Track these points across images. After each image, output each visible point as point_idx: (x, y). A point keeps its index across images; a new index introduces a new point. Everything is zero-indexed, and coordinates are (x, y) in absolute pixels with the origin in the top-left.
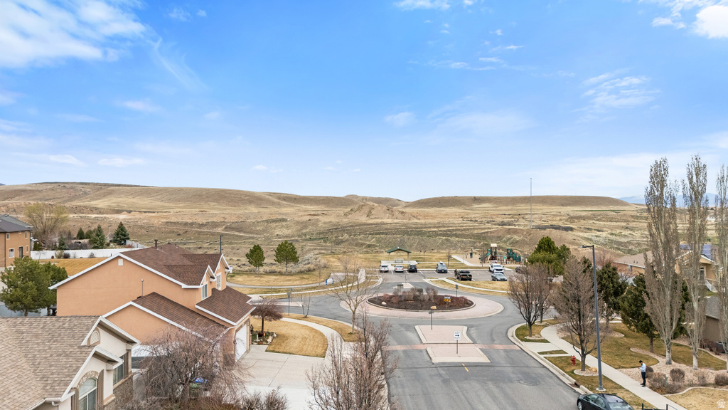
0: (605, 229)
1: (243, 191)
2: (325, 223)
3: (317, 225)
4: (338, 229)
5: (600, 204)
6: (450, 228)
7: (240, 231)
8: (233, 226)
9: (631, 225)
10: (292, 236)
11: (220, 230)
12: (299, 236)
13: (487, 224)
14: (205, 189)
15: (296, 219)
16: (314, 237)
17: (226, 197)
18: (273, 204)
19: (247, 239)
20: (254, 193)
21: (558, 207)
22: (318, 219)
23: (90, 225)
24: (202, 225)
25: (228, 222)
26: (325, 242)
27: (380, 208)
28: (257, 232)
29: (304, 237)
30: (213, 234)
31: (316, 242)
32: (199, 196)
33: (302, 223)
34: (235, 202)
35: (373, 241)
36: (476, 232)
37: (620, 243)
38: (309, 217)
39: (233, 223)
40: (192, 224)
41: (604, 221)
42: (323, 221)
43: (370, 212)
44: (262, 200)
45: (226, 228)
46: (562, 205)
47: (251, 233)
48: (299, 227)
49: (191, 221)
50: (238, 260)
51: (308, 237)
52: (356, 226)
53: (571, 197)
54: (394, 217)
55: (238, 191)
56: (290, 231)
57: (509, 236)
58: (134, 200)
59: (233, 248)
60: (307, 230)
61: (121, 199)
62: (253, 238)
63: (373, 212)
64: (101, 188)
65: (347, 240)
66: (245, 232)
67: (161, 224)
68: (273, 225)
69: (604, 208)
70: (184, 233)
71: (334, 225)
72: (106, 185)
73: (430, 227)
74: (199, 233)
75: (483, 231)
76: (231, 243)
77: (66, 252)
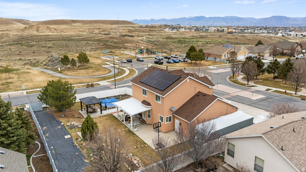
0: (143, 36)
2: (13, 35)
3: (9, 37)
4: (24, 38)
5: (125, 24)
6: (84, 37)
9: (151, 33)
13: (99, 35)
16: (11, 43)
21: (110, 25)
22: (7, 33)
26: (21, 46)
27: (43, 27)
35: (50, 45)
36: (96, 38)
37: (152, 41)
41: (141, 32)
42: (11, 34)
43: (38, 29)
46: (111, 24)
52: (34, 37)
53: (114, 21)
54: (52, 32)
57: (112, 40)
60: (5, 40)
63: (40, 29)
69: (127, 26)
73: (74, 37)
75: (99, 38)
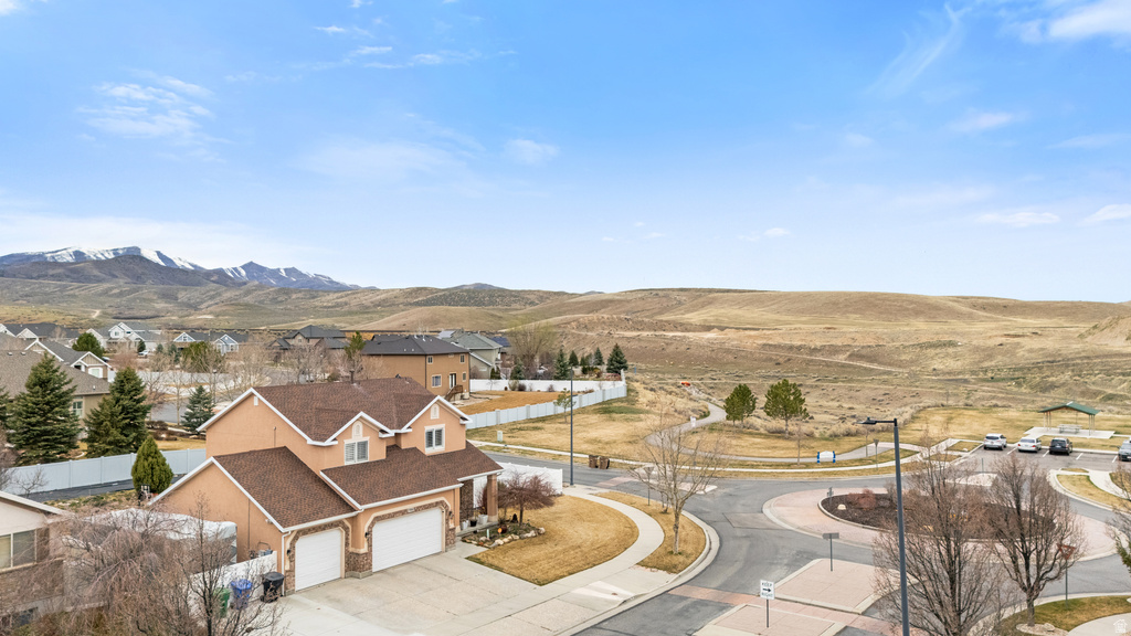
1: (907, 296)
2: (1031, 351)
3: (1014, 354)
4: (1055, 362)
7: (872, 362)
8: (864, 352)
10: (959, 373)
11: (841, 358)
12: (973, 372)
14: (845, 294)
15: (975, 342)
16: (1003, 375)
17: (876, 306)
18: (959, 315)
19: (880, 374)
20: (926, 298)
22: (1018, 343)
23: (665, 346)
24: (815, 350)
25: (856, 347)
26: (1019, 385)
28: (900, 364)
29: (981, 375)
30: (828, 365)
31: (1001, 384)
32: (834, 304)
33: (984, 350)
34: (891, 314)
35: (1121, 389)
38: (1003, 340)
39: (863, 347)
40: (799, 348)
42: (1027, 348)
44: (940, 309)
45: (850, 356)
47: (890, 365)
48: (977, 357)
49: (799, 343)
50: (850, 408)
51: (990, 375)
52: (1098, 357)
55: (899, 295)
56: (959, 363)
58: (740, 312)
59: (850, 389)
60: (993, 363)
61: (723, 311)
62: (889, 373)
64: (700, 296)
65: (1063, 384)
66: (880, 363)
67: (755, 348)
68: (931, 352)
70: (785, 362)
71: (1050, 355)
72: (711, 291)
74: (808, 362)
76: (851, 381)
77: (522, 382)
